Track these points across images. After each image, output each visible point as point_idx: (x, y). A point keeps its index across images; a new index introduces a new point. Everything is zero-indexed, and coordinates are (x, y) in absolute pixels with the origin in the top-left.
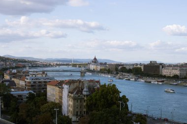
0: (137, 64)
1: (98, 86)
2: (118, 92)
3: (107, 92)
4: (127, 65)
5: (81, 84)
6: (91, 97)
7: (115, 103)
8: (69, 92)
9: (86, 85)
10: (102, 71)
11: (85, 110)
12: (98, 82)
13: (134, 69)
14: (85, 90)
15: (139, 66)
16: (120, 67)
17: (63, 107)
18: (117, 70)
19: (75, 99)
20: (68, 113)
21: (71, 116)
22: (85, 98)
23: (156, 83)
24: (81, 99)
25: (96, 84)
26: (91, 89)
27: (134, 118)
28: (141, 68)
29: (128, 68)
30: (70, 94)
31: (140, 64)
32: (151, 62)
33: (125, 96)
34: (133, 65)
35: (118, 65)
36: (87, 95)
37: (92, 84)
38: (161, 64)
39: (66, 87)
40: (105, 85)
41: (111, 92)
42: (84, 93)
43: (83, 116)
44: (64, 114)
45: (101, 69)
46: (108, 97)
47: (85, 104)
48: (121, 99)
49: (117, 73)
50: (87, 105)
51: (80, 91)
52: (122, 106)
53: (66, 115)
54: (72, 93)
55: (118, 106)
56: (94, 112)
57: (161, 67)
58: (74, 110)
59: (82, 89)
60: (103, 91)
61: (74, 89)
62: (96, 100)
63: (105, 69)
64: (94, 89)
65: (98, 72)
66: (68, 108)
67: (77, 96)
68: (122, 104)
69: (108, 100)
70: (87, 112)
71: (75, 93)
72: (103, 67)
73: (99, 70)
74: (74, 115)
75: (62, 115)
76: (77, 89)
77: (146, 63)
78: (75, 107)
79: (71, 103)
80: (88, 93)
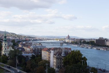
0: (92, 39)
1: (70, 51)
2: (81, 55)
3: (75, 55)
4: (86, 39)
5: (60, 50)
6: (66, 57)
7: (79, 61)
8: (54, 55)
9: (63, 51)
10: (72, 43)
11: (63, 65)
12: (70, 49)
13: (90, 42)
14: (63, 53)
15: (93, 40)
16: (82, 41)
17: (50, 63)
18: (80, 42)
19: (57, 58)
20: (53, 66)
21: (55, 68)
22: (63, 58)
23: (103, 50)
24: (61, 59)
25: (69, 50)
26: (66, 53)
27: (90, 69)
28: (94, 41)
29: (87, 41)
30: (54, 56)
31: (94, 39)
32: (100, 38)
33: (85, 57)
34: (90, 39)
35: (81, 40)
36: (64, 56)
37: (66, 50)
38: (106, 39)
39: (52, 51)
40: (74, 51)
41: (77, 55)
42: (62, 55)
43: (61, 68)
44: (51, 67)
45: (72, 42)
46: (76, 57)
47: (63, 61)
48: (83, 59)
49: (81, 44)
50: (64, 62)
51: (60, 54)
52: (83, 63)
53: (52, 67)
54: (55, 55)
55: (81, 63)
56: (68, 66)
57: (106, 40)
58: (57, 64)
59: (61, 53)
60: (73, 54)
61: (57, 53)
62: (69, 59)
63: (74, 42)
64: (68, 53)
65: (70, 43)
66: (53, 63)
67: (58, 57)
68: (83, 61)
69: (75, 59)
70: (64, 66)
71: (57, 55)
72: (73, 41)
73: (71, 42)
74: (56, 67)
75: (50, 67)
76: (58, 53)
77: (97, 39)
78: (57, 63)
79: (55, 61)
80: (64, 55)
